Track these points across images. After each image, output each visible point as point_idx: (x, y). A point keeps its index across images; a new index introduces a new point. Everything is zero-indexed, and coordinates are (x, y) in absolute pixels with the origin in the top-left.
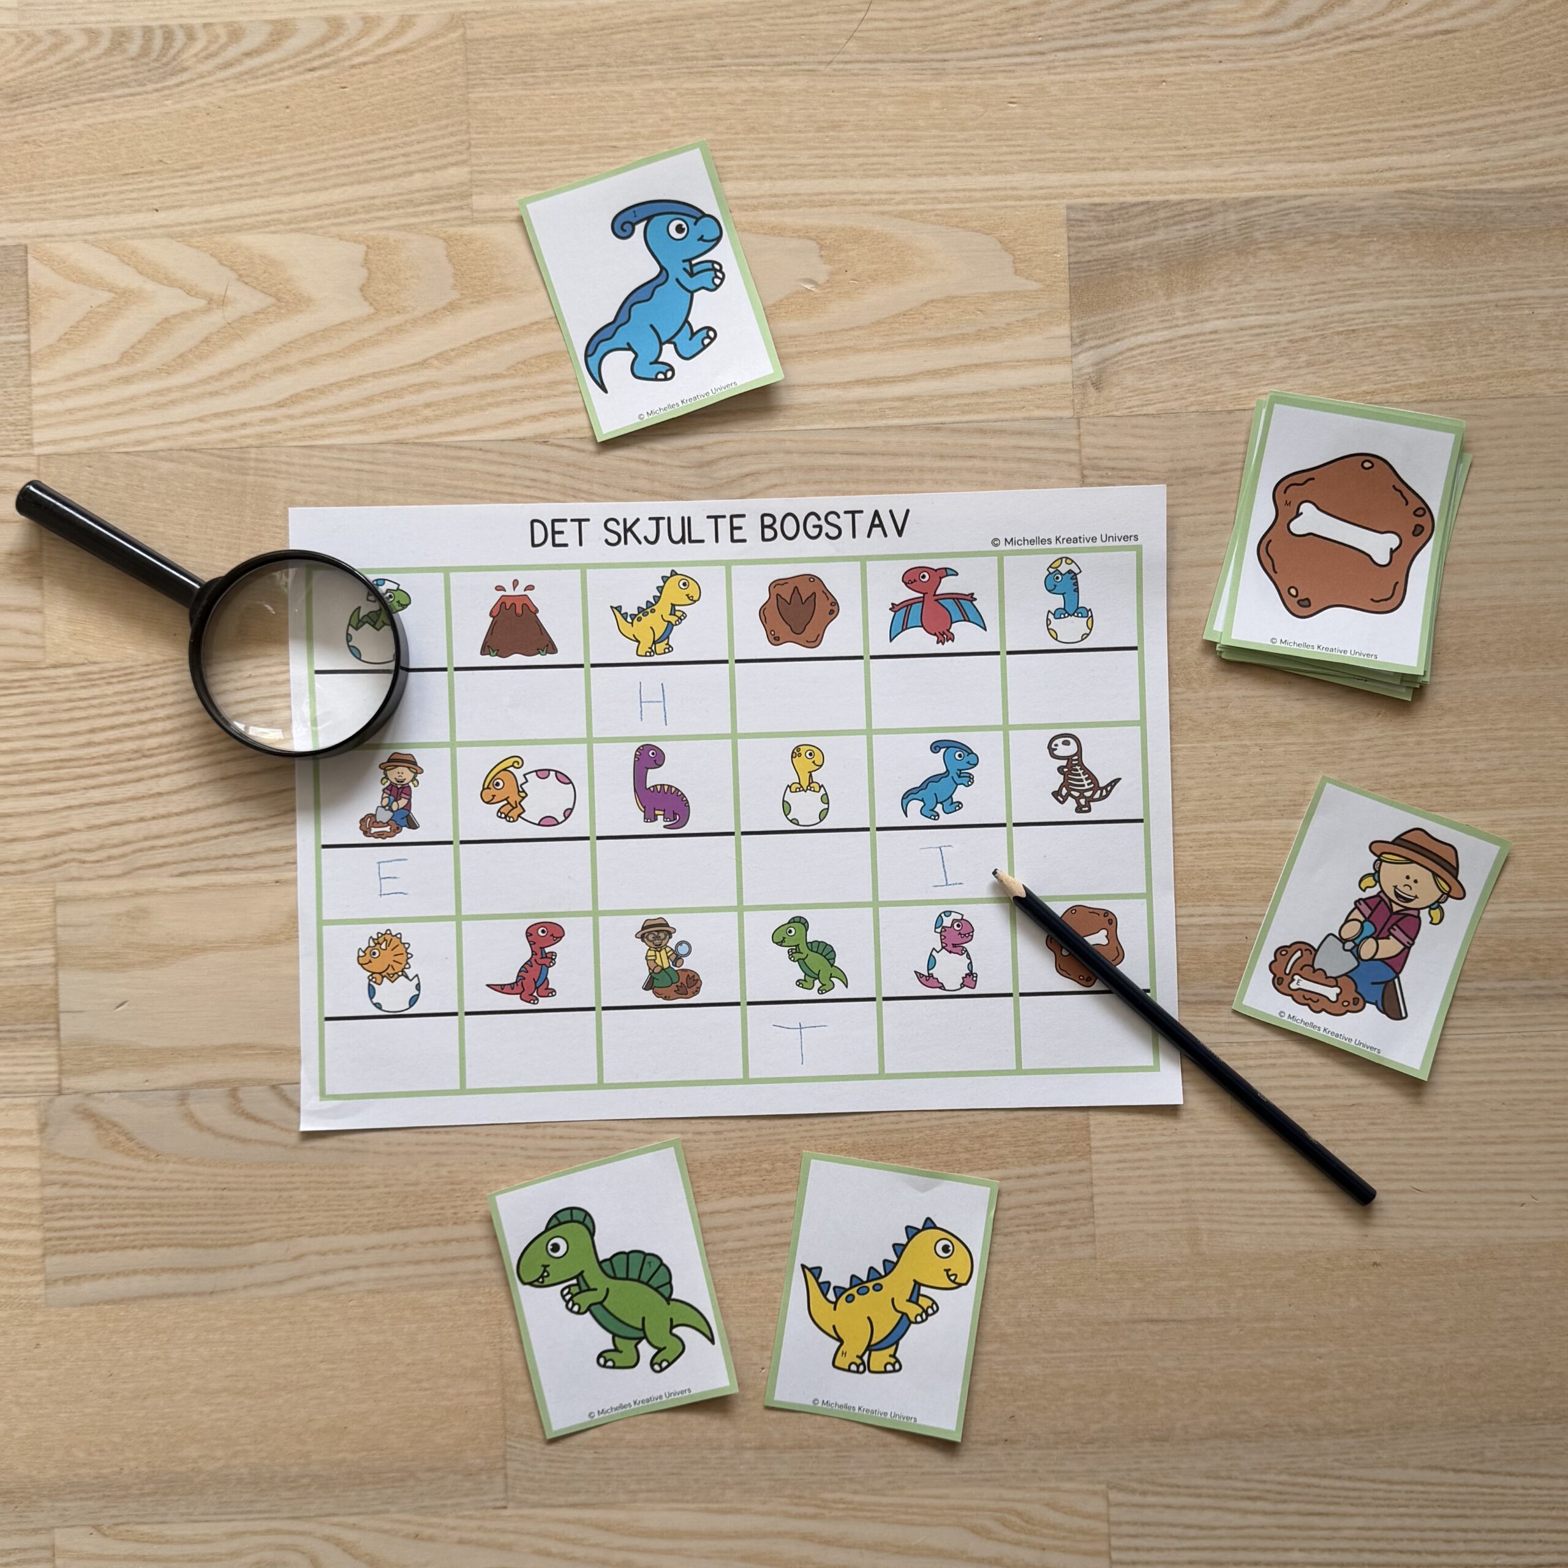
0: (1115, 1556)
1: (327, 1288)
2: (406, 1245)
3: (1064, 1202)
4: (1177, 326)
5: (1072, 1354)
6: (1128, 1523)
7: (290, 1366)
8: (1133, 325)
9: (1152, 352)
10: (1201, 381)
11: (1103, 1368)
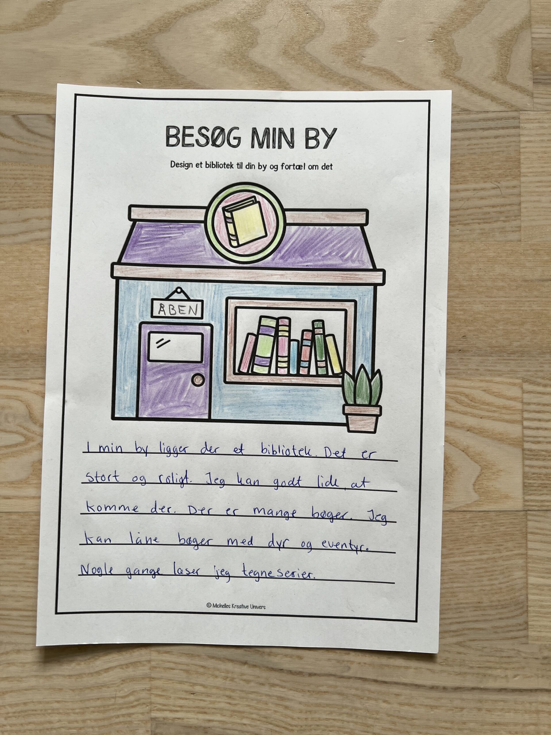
0: (526, 423)
3: (503, 205)
5: (503, 299)
6: (535, 404)
7: (18, 286)
11: (523, 308)
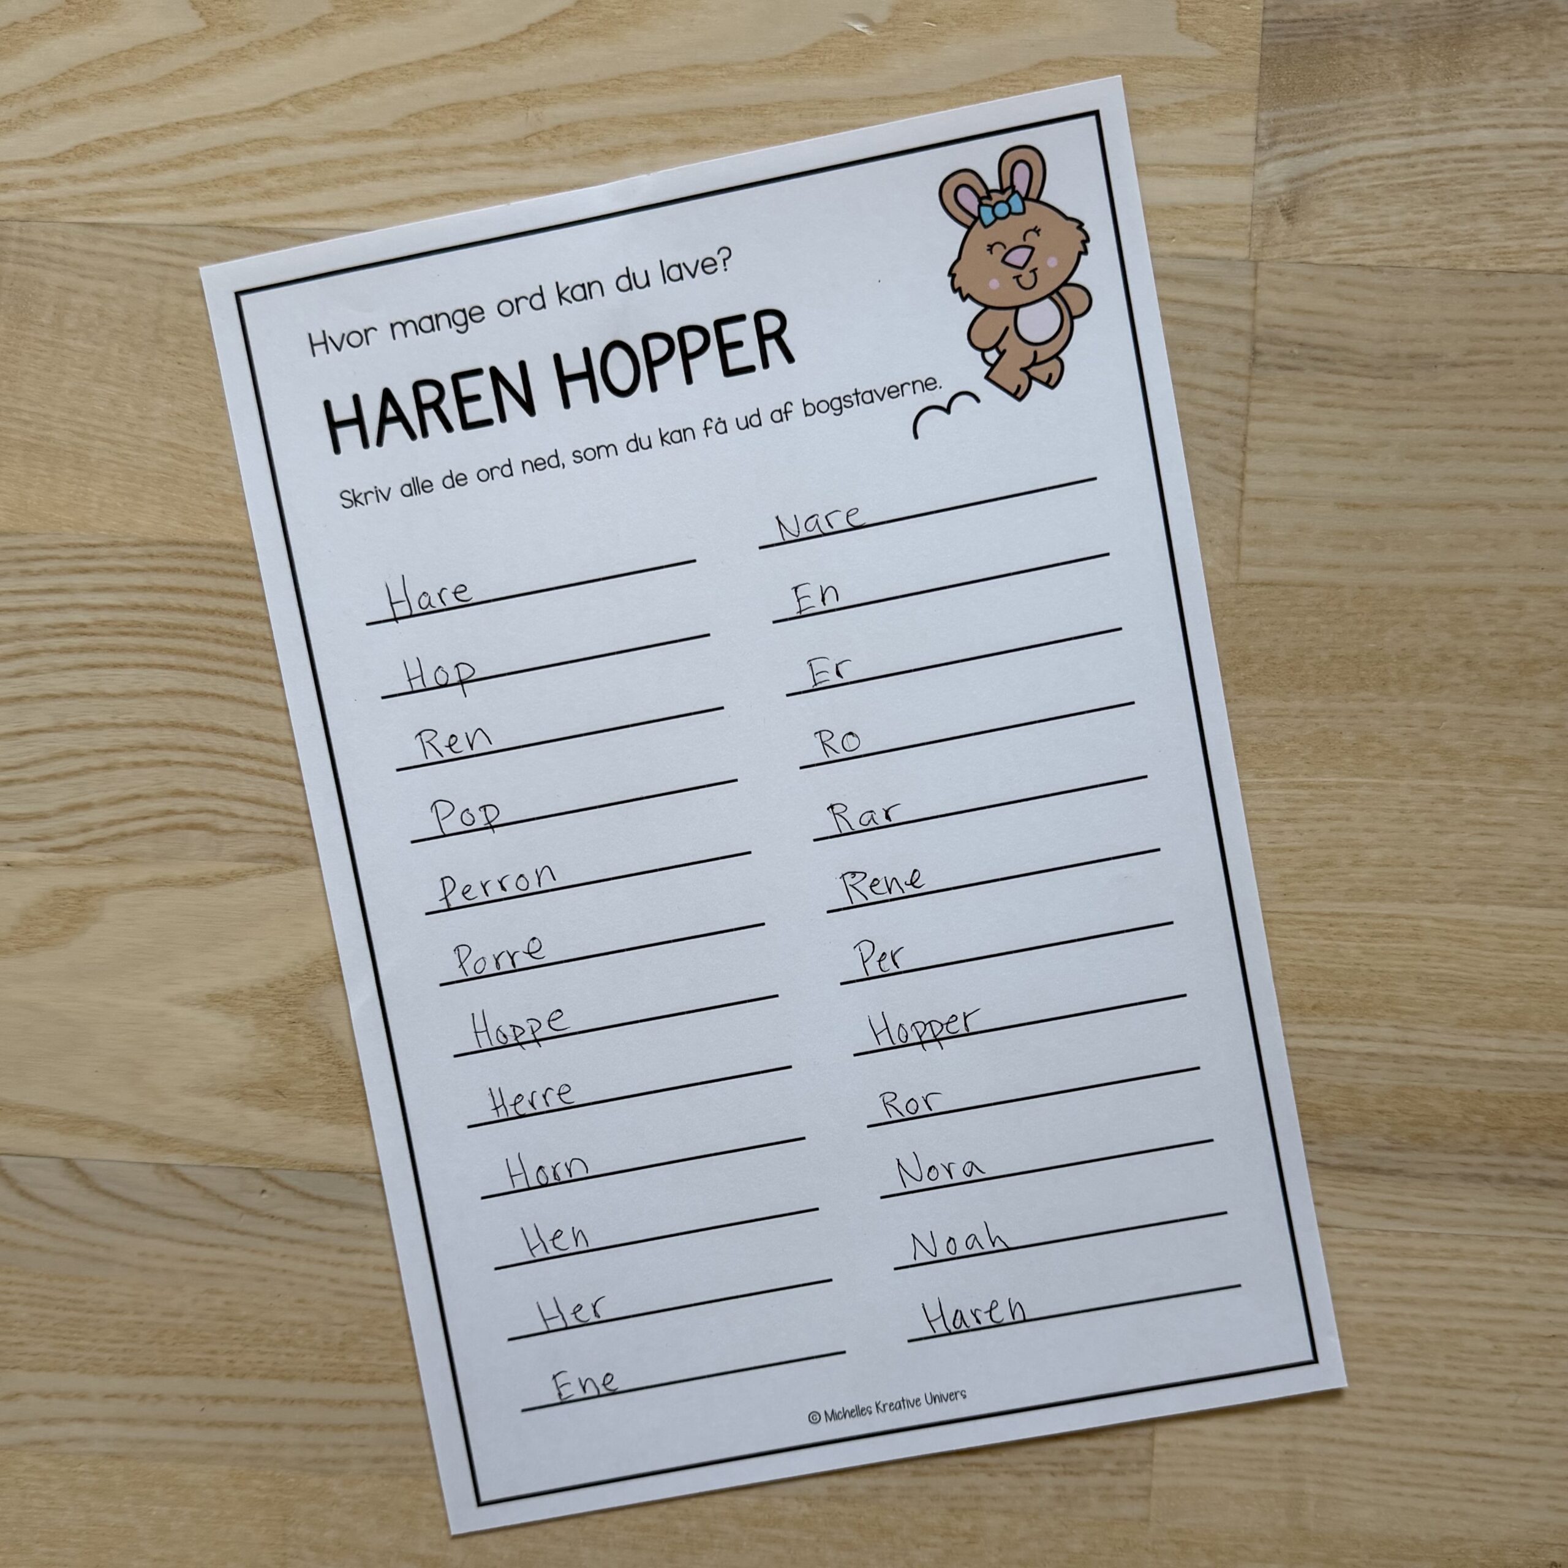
1: (49, 1443)
2: (159, 1397)
4: (1420, 133)
8: (1352, 124)
9: (1379, 169)
10: (1450, 222)
